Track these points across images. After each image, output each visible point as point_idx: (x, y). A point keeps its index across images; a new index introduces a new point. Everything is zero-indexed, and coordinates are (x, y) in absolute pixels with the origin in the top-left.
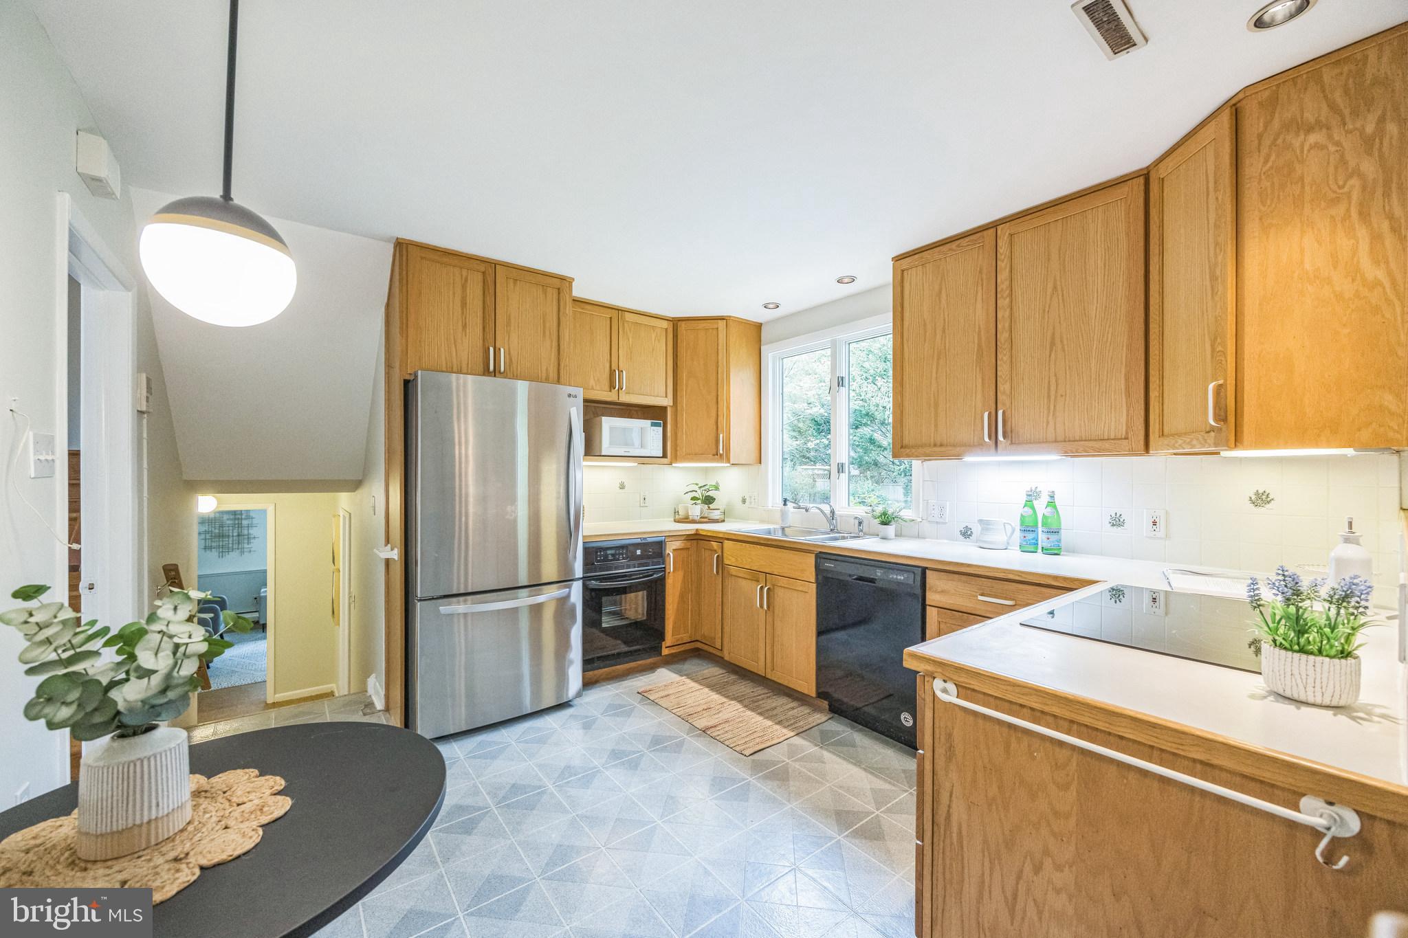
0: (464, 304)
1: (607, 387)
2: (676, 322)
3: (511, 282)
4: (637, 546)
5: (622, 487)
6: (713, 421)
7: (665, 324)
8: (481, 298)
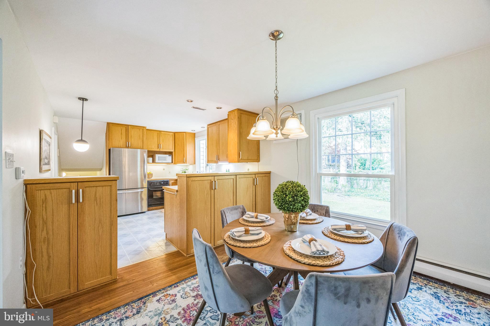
0: (121, 134)
1: (157, 148)
2: (175, 133)
3: (132, 129)
4: (162, 182)
5: (164, 169)
6: (183, 155)
7: (172, 134)
8: (125, 132)
